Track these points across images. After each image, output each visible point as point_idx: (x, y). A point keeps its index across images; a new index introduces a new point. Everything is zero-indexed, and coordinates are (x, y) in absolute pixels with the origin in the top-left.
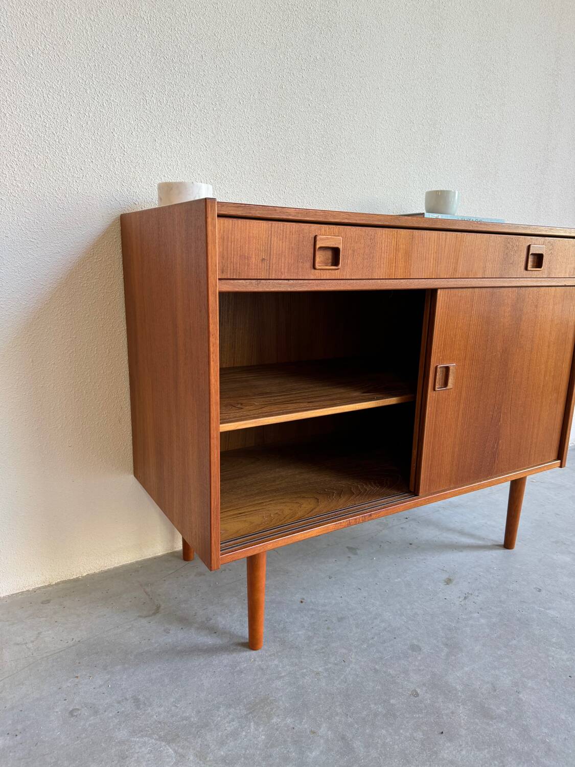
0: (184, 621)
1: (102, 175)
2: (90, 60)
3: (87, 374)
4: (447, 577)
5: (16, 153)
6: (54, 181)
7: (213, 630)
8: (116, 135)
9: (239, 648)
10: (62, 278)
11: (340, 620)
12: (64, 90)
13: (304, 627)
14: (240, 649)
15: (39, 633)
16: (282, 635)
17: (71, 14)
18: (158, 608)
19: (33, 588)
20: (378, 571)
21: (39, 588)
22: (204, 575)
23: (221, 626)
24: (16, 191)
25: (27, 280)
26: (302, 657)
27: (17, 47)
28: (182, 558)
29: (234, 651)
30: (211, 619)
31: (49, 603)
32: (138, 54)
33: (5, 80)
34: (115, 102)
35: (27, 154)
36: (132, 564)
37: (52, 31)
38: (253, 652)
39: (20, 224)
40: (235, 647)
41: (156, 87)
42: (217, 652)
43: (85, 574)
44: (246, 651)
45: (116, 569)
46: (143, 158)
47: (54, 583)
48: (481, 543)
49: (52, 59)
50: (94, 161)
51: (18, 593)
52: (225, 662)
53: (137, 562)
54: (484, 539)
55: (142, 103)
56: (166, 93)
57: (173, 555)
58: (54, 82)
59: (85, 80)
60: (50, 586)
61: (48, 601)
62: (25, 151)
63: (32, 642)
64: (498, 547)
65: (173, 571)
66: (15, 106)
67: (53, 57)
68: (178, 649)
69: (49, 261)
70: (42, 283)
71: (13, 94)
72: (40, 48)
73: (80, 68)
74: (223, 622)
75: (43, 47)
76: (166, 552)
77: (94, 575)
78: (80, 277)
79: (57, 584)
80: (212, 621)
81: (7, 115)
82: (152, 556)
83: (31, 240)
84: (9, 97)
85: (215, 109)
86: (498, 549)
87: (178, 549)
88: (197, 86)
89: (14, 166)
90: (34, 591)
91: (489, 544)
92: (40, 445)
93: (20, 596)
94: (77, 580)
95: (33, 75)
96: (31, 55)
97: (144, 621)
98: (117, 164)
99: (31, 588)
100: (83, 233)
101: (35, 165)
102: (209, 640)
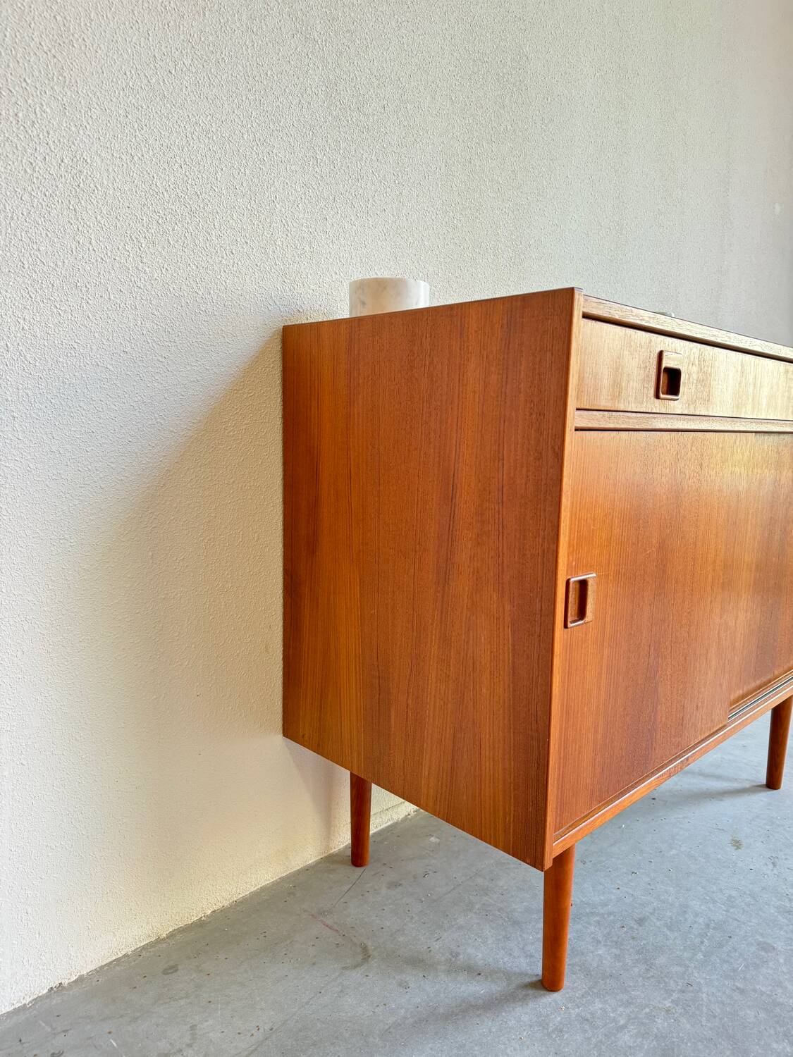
0: (419, 962)
1: (259, 264)
2: (249, 90)
3: (228, 574)
4: (731, 838)
5: (145, 218)
6: (194, 268)
7: (473, 971)
8: (278, 206)
9: (531, 992)
10: (200, 421)
11: (641, 921)
12: (214, 130)
13: (599, 942)
14: (533, 994)
15: (193, 1028)
16: (577, 960)
17: (228, 19)
18: (365, 949)
19: (133, 949)
20: (639, 843)
21: (144, 948)
22: (400, 885)
23: (480, 963)
24: (142, 279)
25: (150, 423)
26: (629, 989)
27: (154, 56)
28: (350, 863)
29: (525, 998)
30: (458, 954)
31: (177, 970)
32: (309, 91)
33: (136, 104)
34: (279, 156)
35: (160, 222)
36: (275, 884)
37: (203, 39)
38: (555, 995)
39: (144, 332)
40: (524, 993)
41: (329, 141)
42: (503, 1006)
43: (209, 912)
44: (544, 995)
45: (254, 895)
46: (310, 244)
47: (165, 935)
48: (736, 785)
49: (200, 82)
50: (249, 242)
51: (111, 963)
52: (525, 1018)
53: (282, 879)
54: (736, 779)
55: (311, 163)
56: (341, 152)
57: (330, 860)
58: (202, 117)
59: (242, 119)
60: (159, 941)
61: (173, 969)
62: (158, 218)
63: (190, 1046)
64: (760, 788)
65: (349, 887)
66: (147, 145)
67: (202, 79)
68: (441, 1010)
69: (183, 393)
70: (171, 429)
71: (145, 127)
72: (186, 63)
73: (236, 101)
74: (480, 955)
75: (190, 62)
76: (320, 857)
77: (224, 911)
78: (224, 420)
79: (171, 935)
80: (461, 956)
81: (136, 158)
82: (302, 866)
83: (160, 358)
84: (140, 131)
85: (397, 182)
86: (760, 791)
87: (334, 850)
88: (377, 147)
89: (142, 240)
90: (138, 953)
91: (747, 785)
92: (155, 697)
93: (118, 968)
94: (200, 925)
95: (174, 102)
96: (173, 72)
97: (356, 975)
98: (278, 248)
99: (129, 951)
100: (231, 352)
101: (170, 241)
102: (477, 989)
